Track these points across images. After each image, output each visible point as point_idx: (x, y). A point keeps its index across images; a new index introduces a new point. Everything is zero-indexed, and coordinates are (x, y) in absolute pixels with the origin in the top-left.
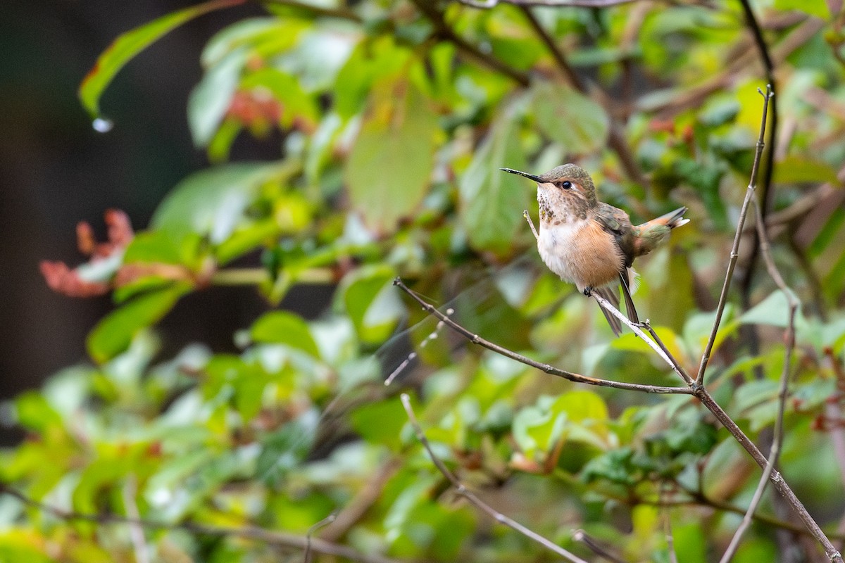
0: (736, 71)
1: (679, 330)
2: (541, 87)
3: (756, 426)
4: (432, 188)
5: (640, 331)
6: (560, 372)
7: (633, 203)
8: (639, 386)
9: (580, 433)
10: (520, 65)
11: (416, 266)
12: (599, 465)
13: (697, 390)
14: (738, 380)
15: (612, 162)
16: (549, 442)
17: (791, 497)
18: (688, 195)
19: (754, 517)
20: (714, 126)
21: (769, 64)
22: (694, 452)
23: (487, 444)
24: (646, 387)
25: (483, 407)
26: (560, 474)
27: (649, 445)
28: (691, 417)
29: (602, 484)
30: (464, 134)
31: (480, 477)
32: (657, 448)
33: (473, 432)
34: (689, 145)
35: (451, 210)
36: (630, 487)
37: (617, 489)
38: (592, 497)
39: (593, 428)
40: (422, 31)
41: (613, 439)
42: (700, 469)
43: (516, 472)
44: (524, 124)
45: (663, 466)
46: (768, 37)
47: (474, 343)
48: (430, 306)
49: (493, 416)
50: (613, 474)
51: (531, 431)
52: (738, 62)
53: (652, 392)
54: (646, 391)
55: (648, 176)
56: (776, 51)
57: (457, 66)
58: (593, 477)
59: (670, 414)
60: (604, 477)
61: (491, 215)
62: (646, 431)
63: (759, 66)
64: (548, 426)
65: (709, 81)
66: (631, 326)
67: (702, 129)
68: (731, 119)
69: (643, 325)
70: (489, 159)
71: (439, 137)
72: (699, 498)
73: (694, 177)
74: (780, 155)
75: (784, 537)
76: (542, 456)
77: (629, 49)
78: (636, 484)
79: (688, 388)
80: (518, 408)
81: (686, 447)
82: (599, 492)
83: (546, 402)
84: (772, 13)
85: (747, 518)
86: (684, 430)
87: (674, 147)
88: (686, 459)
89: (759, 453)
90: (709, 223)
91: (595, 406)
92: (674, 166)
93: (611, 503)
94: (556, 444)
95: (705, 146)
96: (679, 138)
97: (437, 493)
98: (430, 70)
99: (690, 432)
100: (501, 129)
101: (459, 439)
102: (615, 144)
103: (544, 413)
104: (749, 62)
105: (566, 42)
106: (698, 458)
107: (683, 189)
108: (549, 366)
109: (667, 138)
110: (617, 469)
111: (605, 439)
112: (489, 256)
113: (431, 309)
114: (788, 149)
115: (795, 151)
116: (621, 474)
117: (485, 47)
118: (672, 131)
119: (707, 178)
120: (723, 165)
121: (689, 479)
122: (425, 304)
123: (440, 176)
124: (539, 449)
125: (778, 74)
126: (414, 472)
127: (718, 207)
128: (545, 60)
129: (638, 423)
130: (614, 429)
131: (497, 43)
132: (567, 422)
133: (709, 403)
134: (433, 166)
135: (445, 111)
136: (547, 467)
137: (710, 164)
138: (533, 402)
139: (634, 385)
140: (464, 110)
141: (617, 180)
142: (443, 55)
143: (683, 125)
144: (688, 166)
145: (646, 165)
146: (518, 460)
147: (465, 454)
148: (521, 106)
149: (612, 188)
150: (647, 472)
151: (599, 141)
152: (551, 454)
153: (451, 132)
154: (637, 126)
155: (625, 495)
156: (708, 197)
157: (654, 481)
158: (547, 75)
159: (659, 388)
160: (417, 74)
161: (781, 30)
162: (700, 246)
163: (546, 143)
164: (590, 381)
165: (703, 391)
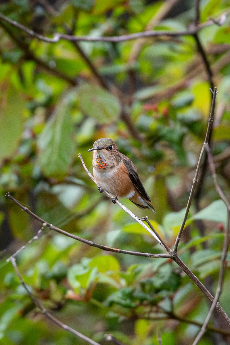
0: (192, 77)
1: (160, 222)
2: (83, 86)
3: (203, 275)
4: (22, 142)
5: (142, 222)
6: (98, 245)
7: (134, 151)
8: (141, 253)
9: (104, 279)
10: (72, 74)
11: (13, 186)
12: (116, 296)
13: (174, 256)
14: (193, 250)
15: (123, 128)
16: (87, 285)
17: (225, 316)
18: (165, 146)
19: (207, 327)
20: (180, 107)
21: (210, 74)
22: (168, 290)
23: (53, 285)
24: (145, 254)
25: (51, 264)
26: (94, 301)
27: (143, 285)
28: (166, 270)
29: (116, 307)
30: (41, 112)
31: (50, 304)
32: (147, 287)
33: (44, 278)
34: (166, 118)
35: (33, 154)
36: (132, 309)
37: (125, 310)
38: (111, 315)
39: (111, 276)
40: (17, 55)
41: (123, 282)
42: (171, 298)
43: (69, 301)
44: (74, 107)
45: (150, 298)
46: (210, 58)
47: (50, 229)
48: (26, 208)
49: (56, 269)
50: (123, 302)
51: (78, 278)
52: (193, 73)
53: (148, 257)
54: (146, 256)
55: (143, 135)
56: (214, 66)
57: (36, 75)
58: (112, 304)
59: (155, 269)
60: (118, 303)
61: (55, 157)
62: (141, 278)
63: (204, 74)
64: (88, 274)
65: (177, 83)
66: (137, 219)
67: (173, 110)
68: (189, 103)
69: (144, 219)
70: (54, 125)
71: (26, 114)
72: (171, 315)
73: (169, 136)
74: (216, 124)
75: (218, 337)
76: (84, 292)
77: (133, 65)
78: (136, 307)
79: (167, 254)
80: (71, 265)
81: (164, 287)
82: (115, 312)
83: (86, 261)
84: (213, 45)
85: (203, 329)
86: (162, 277)
87: (157, 119)
88: (163, 294)
89: (208, 291)
90: (176, 162)
91: (114, 264)
92: (158, 130)
93: (122, 318)
94: (91, 284)
95: (175, 119)
96: (160, 115)
97: (25, 313)
98: (21, 76)
99: (166, 279)
100: (61, 109)
101: (37, 282)
102: (125, 118)
103: (85, 268)
104: (199, 73)
105: (97, 61)
106: (170, 293)
107: (163, 142)
108: (91, 242)
109: (154, 114)
110: (125, 300)
111: (118, 282)
112: (53, 180)
113: (26, 210)
114: (221, 121)
115: (224, 122)
116: (128, 302)
117: (52, 64)
118: (156, 110)
119: (175, 136)
120: (185, 130)
121: (165, 305)
122: (23, 207)
123: (27, 135)
124: (82, 288)
125: (215, 79)
126: (12, 301)
127: (182, 153)
128: (86, 71)
129: (137, 273)
130: (123, 277)
131: (59, 62)
132: (97, 273)
133: (180, 263)
134: (23, 129)
135: (30, 99)
136: (86, 298)
137: (178, 129)
138: (79, 262)
139: (138, 253)
140: (41, 98)
141: (125, 138)
142: (29, 68)
143: (163, 107)
144: (165, 130)
145: (142, 129)
146: (70, 294)
147: (40, 290)
148: (72, 97)
149: (123, 142)
150: (142, 300)
151: (115, 116)
152: (88, 291)
153: (33, 111)
154: (137, 108)
155: (130, 314)
156: (176, 147)
157: (146, 306)
158: (87, 80)
159: (152, 254)
160: (14, 79)
161: (217, 55)
162: (171, 175)
163: (86, 117)
164: (114, 250)
165: (177, 256)
